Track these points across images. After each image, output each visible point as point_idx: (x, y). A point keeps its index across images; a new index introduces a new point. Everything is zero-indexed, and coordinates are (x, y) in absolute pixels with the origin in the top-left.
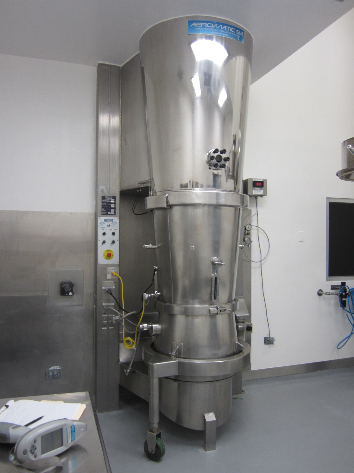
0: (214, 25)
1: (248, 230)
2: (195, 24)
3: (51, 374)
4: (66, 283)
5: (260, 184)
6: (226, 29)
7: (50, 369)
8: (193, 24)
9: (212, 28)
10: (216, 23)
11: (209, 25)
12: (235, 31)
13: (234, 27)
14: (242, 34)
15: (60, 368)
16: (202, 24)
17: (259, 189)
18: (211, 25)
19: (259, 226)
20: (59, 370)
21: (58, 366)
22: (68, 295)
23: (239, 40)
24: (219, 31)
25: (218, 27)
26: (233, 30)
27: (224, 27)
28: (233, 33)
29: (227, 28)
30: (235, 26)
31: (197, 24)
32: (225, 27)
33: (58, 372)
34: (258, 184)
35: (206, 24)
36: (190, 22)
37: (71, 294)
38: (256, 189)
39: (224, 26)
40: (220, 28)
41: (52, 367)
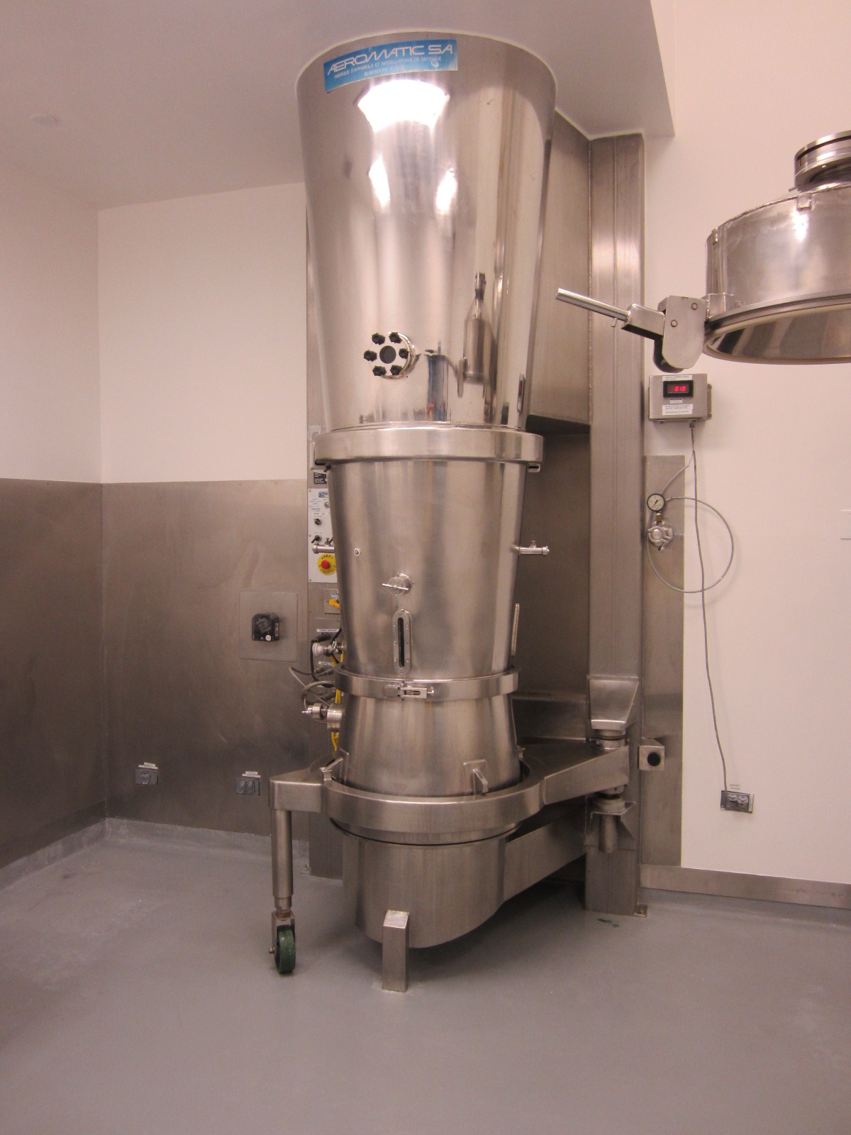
0: (368, 56)
1: (654, 509)
2: (335, 68)
3: (242, 784)
4: (263, 616)
5: (684, 389)
6: (397, 55)
7: (244, 775)
8: (331, 69)
9: (366, 64)
10: (374, 49)
11: (359, 60)
12: (426, 50)
13: (419, 43)
14: (451, 49)
15: (259, 776)
16: (345, 63)
17: (681, 401)
18: (363, 58)
19: (698, 499)
20: (258, 779)
21: (257, 773)
22: (265, 640)
23: (438, 68)
24: (380, 64)
25: (377, 56)
26: (419, 50)
27: (392, 53)
28: (416, 56)
29: (400, 52)
30: (424, 39)
31: (338, 65)
32: (395, 51)
33: (257, 783)
34: (676, 390)
35: (352, 60)
36: (327, 65)
37: (268, 638)
38: (672, 402)
39: (391, 49)
40: (383, 59)
41: (247, 772)
